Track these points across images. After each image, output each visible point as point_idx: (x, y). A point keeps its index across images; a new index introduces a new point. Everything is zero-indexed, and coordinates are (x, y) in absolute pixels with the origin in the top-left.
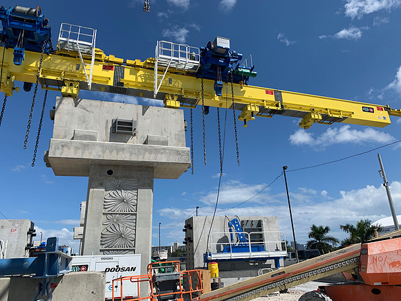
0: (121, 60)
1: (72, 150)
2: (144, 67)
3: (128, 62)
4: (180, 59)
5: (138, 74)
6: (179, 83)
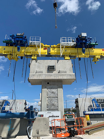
0: (49, 46)
1: (36, 77)
2: (57, 47)
3: (51, 46)
4: (69, 42)
5: (55, 50)
6: (69, 51)
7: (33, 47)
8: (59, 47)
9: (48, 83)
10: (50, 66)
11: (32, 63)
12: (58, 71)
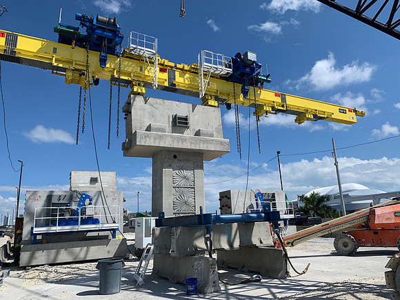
0: (173, 65)
1: (152, 140)
2: (189, 71)
3: (178, 66)
5: (185, 77)
7: (133, 59)
8: (193, 72)
9: (175, 157)
10: (179, 118)
11: (135, 104)
12: (194, 129)
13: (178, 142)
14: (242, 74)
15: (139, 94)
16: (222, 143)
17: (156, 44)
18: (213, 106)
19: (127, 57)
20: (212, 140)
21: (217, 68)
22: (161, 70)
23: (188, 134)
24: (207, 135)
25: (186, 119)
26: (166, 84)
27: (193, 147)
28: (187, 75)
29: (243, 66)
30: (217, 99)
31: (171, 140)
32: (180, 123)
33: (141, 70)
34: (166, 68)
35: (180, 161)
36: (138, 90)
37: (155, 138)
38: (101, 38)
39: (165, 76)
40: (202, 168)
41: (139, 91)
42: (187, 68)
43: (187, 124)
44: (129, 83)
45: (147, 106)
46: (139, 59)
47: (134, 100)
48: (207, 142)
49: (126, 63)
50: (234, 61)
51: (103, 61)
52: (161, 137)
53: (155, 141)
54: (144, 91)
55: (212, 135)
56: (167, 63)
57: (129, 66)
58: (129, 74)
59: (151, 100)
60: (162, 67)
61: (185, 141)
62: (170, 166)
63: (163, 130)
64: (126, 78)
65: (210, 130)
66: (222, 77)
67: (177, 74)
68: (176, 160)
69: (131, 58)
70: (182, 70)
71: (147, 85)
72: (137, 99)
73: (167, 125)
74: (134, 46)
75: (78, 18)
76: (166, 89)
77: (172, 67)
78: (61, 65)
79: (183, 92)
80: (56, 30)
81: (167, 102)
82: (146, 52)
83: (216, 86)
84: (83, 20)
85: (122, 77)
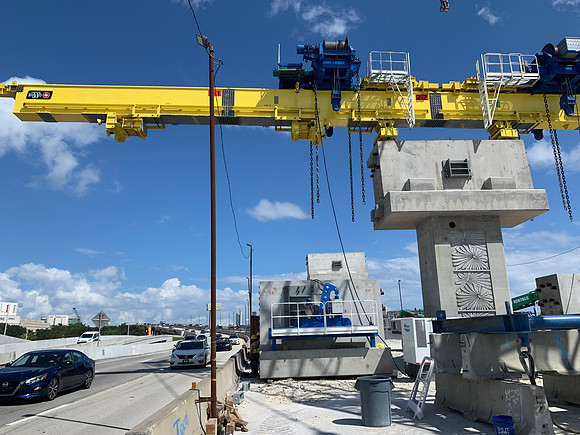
0: (436, 86)
1: (414, 203)
2: (464, 90)
3: (445, 86)
5: (458, 100)
7: (377, 90)
8: (470, 91)
9: (452, 225)
10: (453, 165)
11: (384, 153)
12: (479, 179)
13: (455, 202)
14: (560, 78)
15: (389, 138)
16: (531, 197)
17: (407, 62)
18: (509, 138)
19: (368, 89)
20: (514, 193)
21: (511, 77)
22: (419, 98)
23: (471, 187)
24: (503, 186)
25: (465, 165)
26: (429, 117)
27: (481, 208)
28: (461, 98)
29: (560, 63)
30: (515, 125)
31: (443, 200)
32: (455, 173)
33: (389, 104)
34: (425, 93)
35: (461, 231)
36: (386, 132)
37: (418, 200)
38: (330, 71)
39: (426, 105)
40: (499, 239)
41: (389, 134)
42: (458, 86)
43: (466, 172)
44: (373, 125)
45: (402, 154)
46: (385, 88)
47: (382, 149)
48: (506, 197)
49: (367, 98)
50: (542, 59)
51: (336, 102)
52: (427, 197)
53: (418, 205)
54: (395, 133)
55: (512, 186)
56: (427, 85)
57: (372, 102)
58: (372, 113)
59: (407, 144)
60: (420, 93)
61: (467, 199)
62: (445, 240)
63: (429, 186)
64: (369, 119)
65: (508, 177)
66: (521, 90)
67: (444, 98)
68: (454, 231)
69: (373, 89)
70: (451, 90)
71: (400, 123)
72: (386, 146)
73: (435, 177)
74: (377, 71)
75: (300, 51)
76: (428, 124)
77: (434, 90)
78: (285, 118)
79: (456, 124)
80: (276, 73)
81: (432, 143)
82: (394, 76)
83: (511, 105)
84: (306, 52)
85: (363, 119)
